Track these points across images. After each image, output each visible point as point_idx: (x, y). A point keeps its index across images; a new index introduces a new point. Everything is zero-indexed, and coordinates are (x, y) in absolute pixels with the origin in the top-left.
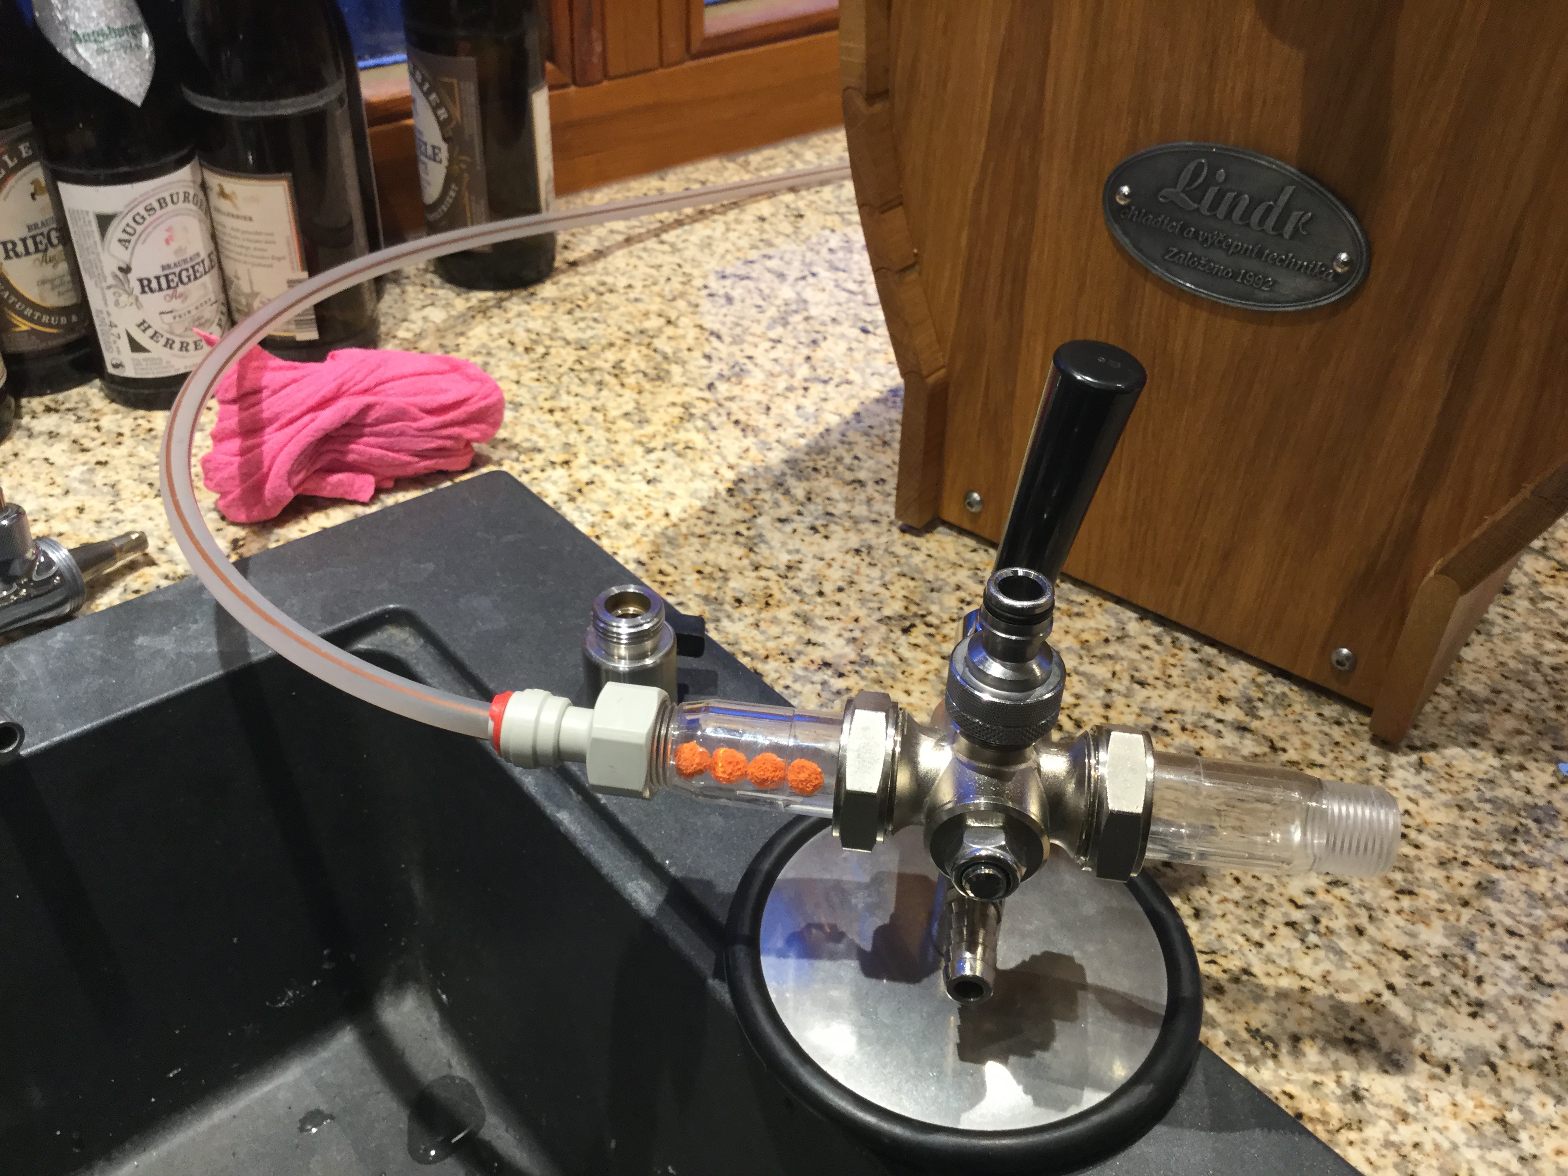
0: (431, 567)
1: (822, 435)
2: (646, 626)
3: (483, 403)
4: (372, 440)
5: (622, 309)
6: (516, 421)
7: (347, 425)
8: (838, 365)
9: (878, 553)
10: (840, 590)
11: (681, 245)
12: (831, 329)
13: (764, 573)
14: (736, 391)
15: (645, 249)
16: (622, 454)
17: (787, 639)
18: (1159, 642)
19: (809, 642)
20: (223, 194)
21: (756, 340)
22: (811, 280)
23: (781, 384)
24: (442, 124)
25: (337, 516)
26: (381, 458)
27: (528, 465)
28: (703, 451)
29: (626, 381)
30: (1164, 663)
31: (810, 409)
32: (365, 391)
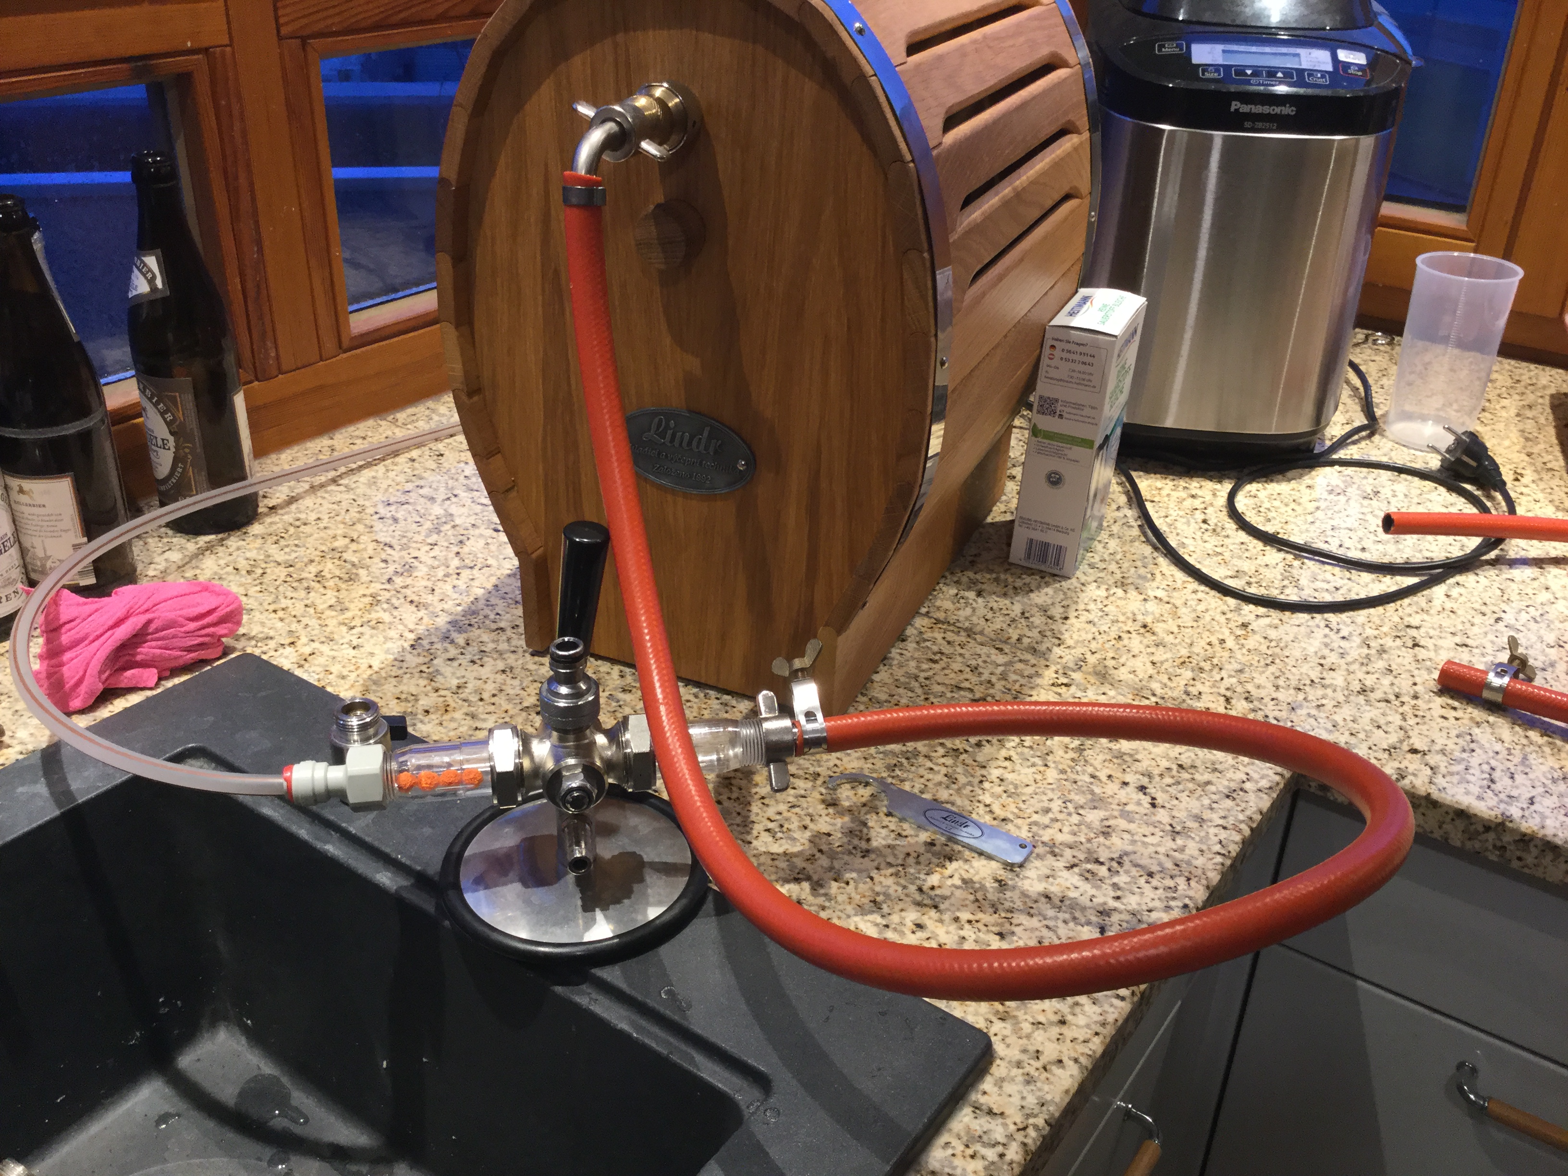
0: (211, 719)
1: (472, 603)
2: (368, 720)
3: (228, 609)
4: (154, 643)
5: (316, 535)
6: (250, 621)
7: (135, 636)
8: (480, 555)
9: (517, 671)
10: (494, 695)
11: (354, 486)
12: (472, 532)
13: (442, 693)
14: (409, 581)
15: (326, 492)
16: (332, 633)
17: (461, 729)
18: (696, 696)
19: (476, 728)
20: (21, 491)
21: (419, 545)
22: (454, 499)
23: (440, 573)
24: (168, 424)
25: (135, 699)
26: (160, 655)
27: (265, 649)
28: (390, 623)
29: (326, 584)
30: (699, 708)
31: (464, 587)
32: (147, 611)
